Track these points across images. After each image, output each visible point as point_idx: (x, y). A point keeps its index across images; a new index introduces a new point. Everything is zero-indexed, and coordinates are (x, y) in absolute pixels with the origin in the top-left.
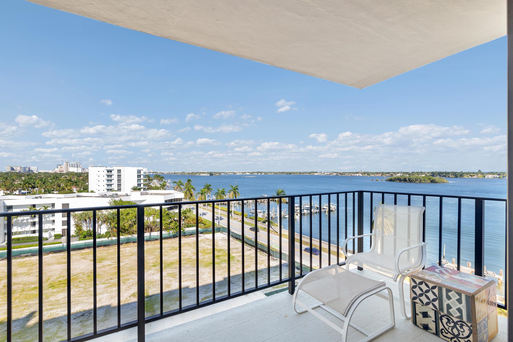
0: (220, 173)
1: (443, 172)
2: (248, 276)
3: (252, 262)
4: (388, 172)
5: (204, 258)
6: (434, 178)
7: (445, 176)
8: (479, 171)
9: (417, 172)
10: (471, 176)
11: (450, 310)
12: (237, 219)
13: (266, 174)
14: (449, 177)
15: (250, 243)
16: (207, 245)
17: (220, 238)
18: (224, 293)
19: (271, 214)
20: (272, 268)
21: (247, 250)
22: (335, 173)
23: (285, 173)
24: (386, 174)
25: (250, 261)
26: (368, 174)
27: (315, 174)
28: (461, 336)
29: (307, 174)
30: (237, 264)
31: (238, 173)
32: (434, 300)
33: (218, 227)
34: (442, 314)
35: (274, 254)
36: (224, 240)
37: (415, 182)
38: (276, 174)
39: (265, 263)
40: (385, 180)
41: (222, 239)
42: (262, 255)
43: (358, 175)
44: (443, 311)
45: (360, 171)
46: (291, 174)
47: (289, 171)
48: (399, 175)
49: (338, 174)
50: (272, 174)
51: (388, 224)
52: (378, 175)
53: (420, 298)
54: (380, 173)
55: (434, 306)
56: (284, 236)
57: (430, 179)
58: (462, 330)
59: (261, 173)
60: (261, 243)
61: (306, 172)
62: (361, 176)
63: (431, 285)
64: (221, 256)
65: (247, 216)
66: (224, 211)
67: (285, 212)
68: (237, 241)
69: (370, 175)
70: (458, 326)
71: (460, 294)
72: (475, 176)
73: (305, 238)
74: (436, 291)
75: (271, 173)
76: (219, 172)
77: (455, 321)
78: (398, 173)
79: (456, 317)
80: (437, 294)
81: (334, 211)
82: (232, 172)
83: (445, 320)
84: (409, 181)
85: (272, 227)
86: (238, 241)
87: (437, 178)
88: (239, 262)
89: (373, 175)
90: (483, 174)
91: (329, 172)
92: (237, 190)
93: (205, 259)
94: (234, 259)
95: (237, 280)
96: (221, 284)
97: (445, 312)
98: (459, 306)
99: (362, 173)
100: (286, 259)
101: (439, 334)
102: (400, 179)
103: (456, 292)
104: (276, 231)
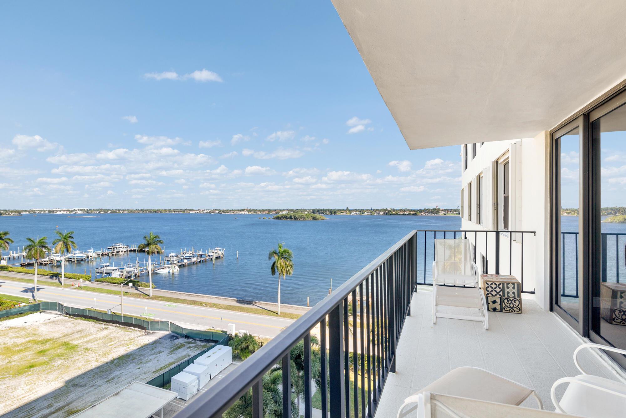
0: (19, 212)
1: (322, 209)
2: (109, 367)
3: (112, 345)
4: (274, 209)
5: (10, 362)
6: (315, 215)
7: (323, 214)
8: (347, 208)
9: (301, 209)
10: (342, 213)
11: (509, 295)
12: (73, 285)
13: (114, 212)
14: (326, 214)
15: (105, 319)
16: (12, 338)
17: (42, 322)
18: (67, 407)
19: (134, 270)
20: (148, 346)
21: (101, 330)
22: (217, 210)
23: (147, 210)
24: (273, 211)
25: (109, 345)
26: (255, 211)
27: (191, 212)
28: (515, 307)
29: (180, 213)
30: (85, 355)
31: (60, 211)
32: (500, 292)
33: (31, 304)
34: (504, 298)
35: (150, 326)
36: (50, 323)
37: (299, 219)
38: (131, 212)
39: (136, 341)
40: (273, 218)
41: (46, 321)
42: (128, 331)
43: (243, 213)
44: (505, 297)
45: (246, 209)
46: (156, 212)
47: (153, 209)
48: (285, 212)
49: (220, 212)
50: (125, 212)
51: (288, 265)
52: (264, 213)
53: (491, 293)
54: (266, 210)
55: (500, 295)
56: (160, 298)
57: (312, 216)
58: (515, 303)
59: (106, 211)
60: (124, 314)
61: (178, 210)
62: (246, 214)
63: (498, 284)
64: (49, 350)
65: (90, 279)
66: (41, 275)
67: (155, 265)
68: (78, 320)
69: (256, 213)
70: (513, 302)
71: (514, 284)
72: (344, 213)
73: (190, 295)
74: (501, 286)
75: (123, 210)
76: (17, 209)
77: (511, 300)
78: (284, 210)
79: (512, 297)
80: (502, 288)
81: (222, 257)
82: (45, 209)
83: (506, 301)
84: (294, 219)
85: (139, 289)
86: (80, 320)
87: (317, 215)
88: (88, 351)
89: (260, 213)
90: (350, 211)
91: (209, 209)
92: (70, 239)
93: (13, 363)
94: (78, 348)
95: (90, 379)
96: (58, 394)
97: (506, 296)
98: (514, 291)
99: (248, 211)
100: (168, 329)
101: (502, 310)
102: (287, 216)
103: (512, 284)
104: (146, 294)
